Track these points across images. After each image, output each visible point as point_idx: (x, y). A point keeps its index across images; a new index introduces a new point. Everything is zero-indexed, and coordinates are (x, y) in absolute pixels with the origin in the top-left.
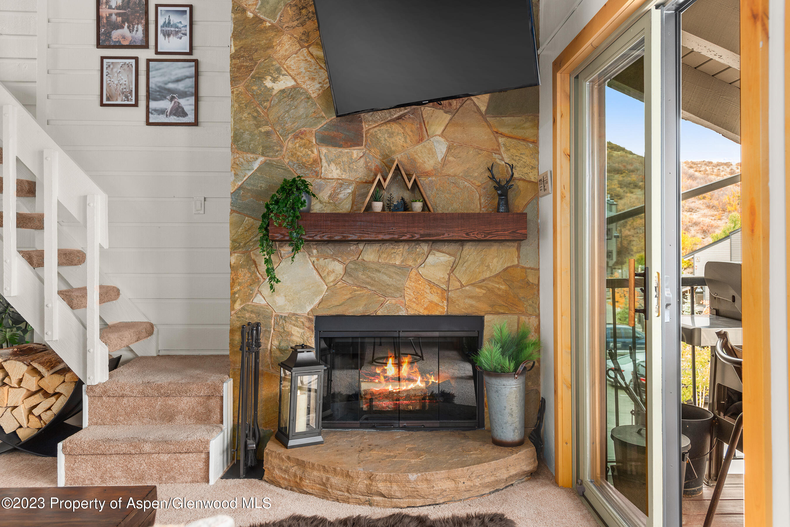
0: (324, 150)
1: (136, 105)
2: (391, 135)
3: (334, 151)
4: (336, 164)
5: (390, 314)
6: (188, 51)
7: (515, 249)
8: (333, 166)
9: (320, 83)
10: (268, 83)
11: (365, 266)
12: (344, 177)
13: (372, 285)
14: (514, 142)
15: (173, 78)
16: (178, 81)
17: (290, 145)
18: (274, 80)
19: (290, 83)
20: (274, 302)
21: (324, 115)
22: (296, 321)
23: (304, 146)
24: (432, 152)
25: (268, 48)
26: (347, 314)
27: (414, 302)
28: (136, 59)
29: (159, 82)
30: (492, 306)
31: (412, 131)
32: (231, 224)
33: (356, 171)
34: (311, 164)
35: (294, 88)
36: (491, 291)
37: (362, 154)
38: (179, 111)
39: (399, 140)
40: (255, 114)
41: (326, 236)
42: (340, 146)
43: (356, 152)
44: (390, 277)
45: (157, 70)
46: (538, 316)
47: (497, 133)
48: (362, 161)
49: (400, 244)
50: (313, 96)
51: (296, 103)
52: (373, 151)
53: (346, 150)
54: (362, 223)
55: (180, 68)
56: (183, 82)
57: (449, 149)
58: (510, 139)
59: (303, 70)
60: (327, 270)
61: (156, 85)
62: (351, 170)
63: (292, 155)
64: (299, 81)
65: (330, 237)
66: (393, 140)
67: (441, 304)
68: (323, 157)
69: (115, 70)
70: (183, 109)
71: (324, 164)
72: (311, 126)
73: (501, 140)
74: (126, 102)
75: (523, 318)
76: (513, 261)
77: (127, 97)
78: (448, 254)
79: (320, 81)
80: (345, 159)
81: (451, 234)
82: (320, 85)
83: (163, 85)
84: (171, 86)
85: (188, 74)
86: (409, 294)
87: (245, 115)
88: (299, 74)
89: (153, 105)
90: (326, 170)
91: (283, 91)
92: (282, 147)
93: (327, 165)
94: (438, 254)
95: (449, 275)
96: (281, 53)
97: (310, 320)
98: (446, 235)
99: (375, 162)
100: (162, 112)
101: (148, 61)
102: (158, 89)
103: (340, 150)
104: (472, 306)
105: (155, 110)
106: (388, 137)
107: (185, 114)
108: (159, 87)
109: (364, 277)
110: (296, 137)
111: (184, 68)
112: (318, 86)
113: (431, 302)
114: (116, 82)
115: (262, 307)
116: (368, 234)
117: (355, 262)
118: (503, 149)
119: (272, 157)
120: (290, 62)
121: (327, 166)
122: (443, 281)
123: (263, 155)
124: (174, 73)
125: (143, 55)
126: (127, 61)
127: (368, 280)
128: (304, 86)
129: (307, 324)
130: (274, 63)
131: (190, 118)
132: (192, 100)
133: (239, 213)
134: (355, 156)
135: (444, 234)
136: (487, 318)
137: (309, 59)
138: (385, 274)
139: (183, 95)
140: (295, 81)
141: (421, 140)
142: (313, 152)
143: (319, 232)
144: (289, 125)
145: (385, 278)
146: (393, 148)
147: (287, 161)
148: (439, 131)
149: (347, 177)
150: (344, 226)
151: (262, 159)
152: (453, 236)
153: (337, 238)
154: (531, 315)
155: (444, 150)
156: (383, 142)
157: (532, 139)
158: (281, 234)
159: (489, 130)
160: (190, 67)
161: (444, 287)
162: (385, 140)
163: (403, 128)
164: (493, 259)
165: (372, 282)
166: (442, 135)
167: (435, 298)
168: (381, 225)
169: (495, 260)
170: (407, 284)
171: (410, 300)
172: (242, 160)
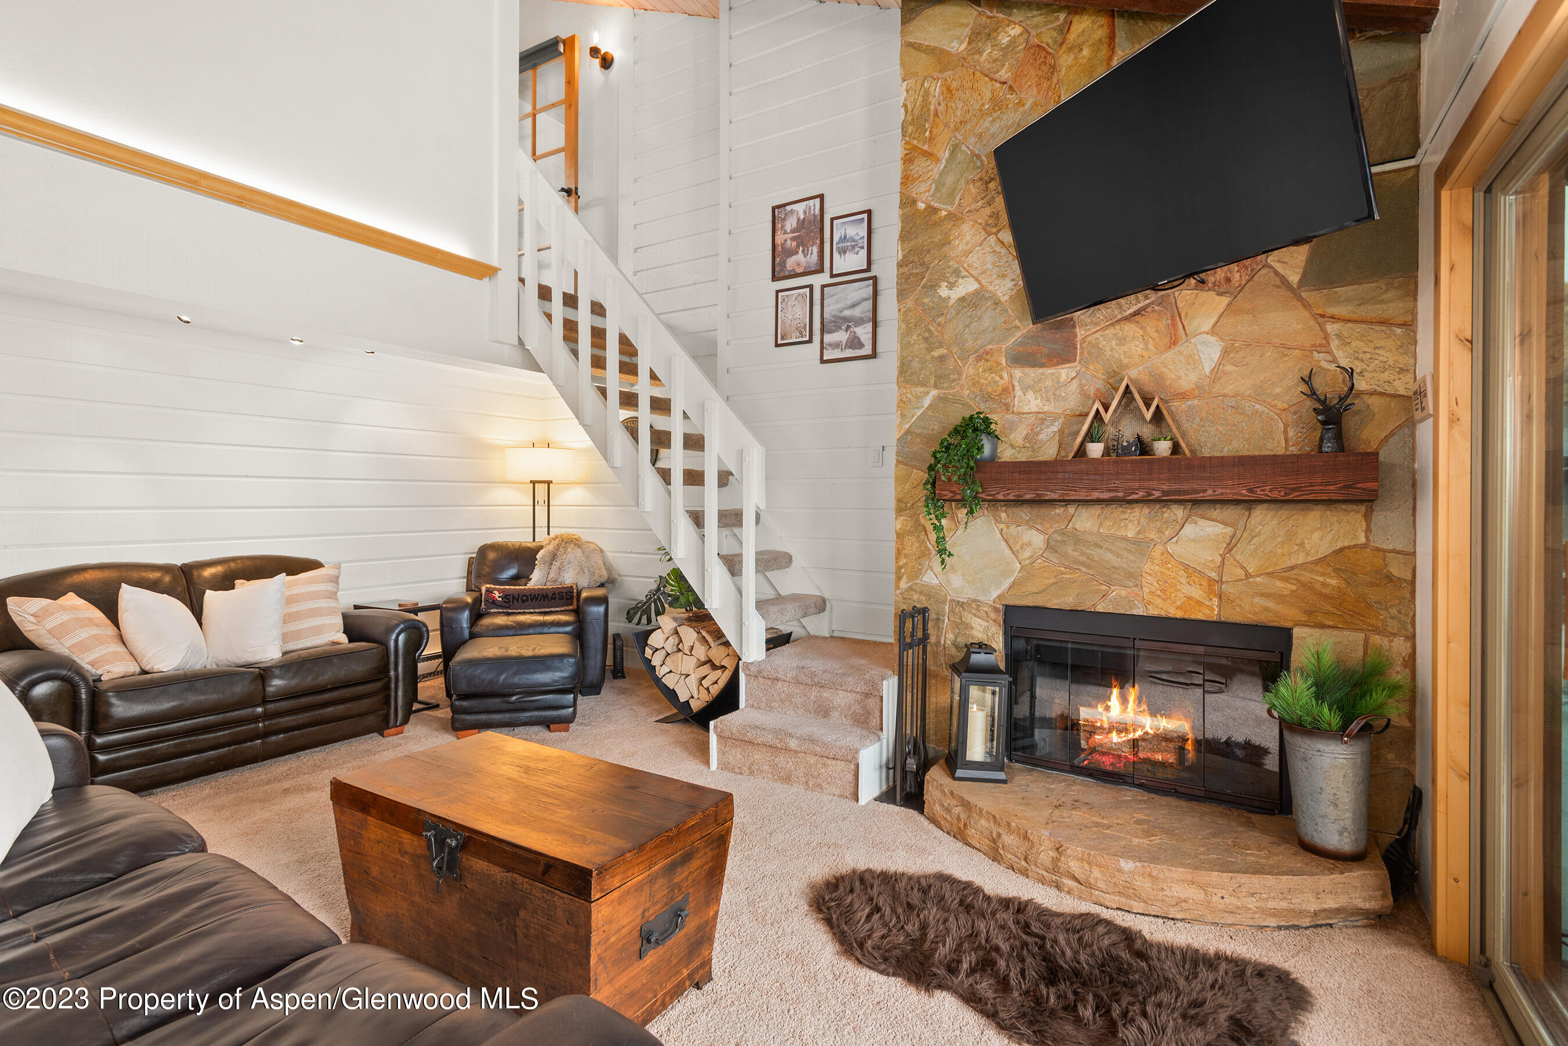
0: (1018, 373)
1: (810, 341)
2: (1122, 341)
3: (1033, 373)
4: (1035, 392)
5: (1117, 612)
6: (865, 267)
7: (1359, 517)
8: (1030, 395)
9: (1013, 280)
10: (943, 291)
11: (1077, 539)
12: (1046, 409)
13: (1088, 567)
14: (1360, 328)
15: (849, 303)
16: (854, 306)
17: (971, 371)
18: (951, 286)
19: (972, 286)
20: (949, 582)
21: (1019, 325)
22: (978, 609)
23: (990, 370)
24: (1193, 361)
25: (944, 245)
26: (1049, 606)
27: (1159, 596)
28: (811, 287)
29: (834, 310)
30: (1310, 613)
31: (1157, 331)
32: (896, 479)
33: (1064, 399)
34: (1000, 394)
35: (977, 292)
36: (1308, 586)
37: (1074, 374)
38: (855, 343)
39: (1136, 348)
40: (927, 335)
41: (1013, 494)
42: (1042, 366)
43: (1065, 372)
44: (1118, 556)
45: (832, 296)
46: (1410, 638)
47: (1322, 316)
48: (1075, 384)
49: (1135, 505)
50: (1003, 299)
51: (979, 313)
52: (1091, 367)
53: (1050, 371)
54: (1067, 476)
55: (856, 290)
56: (859, 306)
57: (1225, 352)
58: (1350, 325)
59: (989, 266)
60: (1021, 542)
61: (830, 314)
62: (1057, 398)
63: (974, 384)
64: (984, 282)
65: (1018, 496)
66: (1125, 348)
67: (1207, 603)
68: (1016, 383)
69: (789, 304)
70: (859, 339)
71: (1018, 392)
72: (1000, 341)
73: (1331, 328)
74: (801, 339)
75: (1376, 639)
76: (1355, 537)
77: (801, 333)
78: (1220, 522)
79: (1014, 277)
80: (1049, 383)
81: (1221, 491)
82: (1014, 283)
83: (838, 314)
84: (847, 313)
85: (865, 296)
86: (1150, 584)
87: (915, 337)
88: (985, 272)
89: (828, 338)
90: (1020, 401)
91: (962, 299)
92: (960, 374)
93: (1022, 394)
94: (1202, 522)
95: (1223, 556)
96: (960, 248)
97: (996, 610)
98: (1210, 492)
99: (1096, 383)
100: (836, 345)
101: (823, 287)
102: (833, 319)
103: (1040, 371)
104: (1267, 609)
105: (830, 345)
106: (1117, 344)
107: (861, 345)
108: (834, 317)
109: (1075, 553)
110: (979, 359)
111: (861, 288)
112: (1011, 284)
113: (1190, 598)
114: (790, 318)
115: (933, 588)
116: (1075, 491)
117: (1062, 533)
118: (1334, 344)
119: (947, 388)
120: (973, 259)
121: (1022, 396)
122: (1212, 565)
123: (936, 387)
124: (849, 297)
125: (818, 280)
126: (801, 291)
127: (1082, 559)
128: (991, 288)
129: (992, 615)
130: (951, 263)
131: (868, 349)
132: (869, 327)
133: (906, 465)
134: (1064, 377)
135: (1205, 491)
136: (1297, 632)
137: (998, 249)
138: (1110, 550)
139: (859, 322)
140: (979, 282)
141: (1174, 343)
142: (1002, 378)
143: (1002, 488)
144: (969, 344)
145: (1109, 556)
146: (1125, 361)
147: (966, 392)
148: (1207, 326)
149: (1052, 409)
150: (1040, 479)
151: (934, 392)
152: (1222, 494)
153: (1028, 497)
154: (1394, 635)
155: (1216, 356)
156: (1109, 353)
157: (1401, 319)
158: (951, 492)
159: (1305, 314)
160: (868, 286)
161: (1213, 575)
162: (1112, 349)
163: (1142, 328)
164: (1312, 532)
165: (1088, 562)
166: (1213, 332)
167: (1197, 593)
168: (1097, 477)
169: (1316, 536)
170: (1147, 568)
171: (1151, 593)
172: (909, 395)
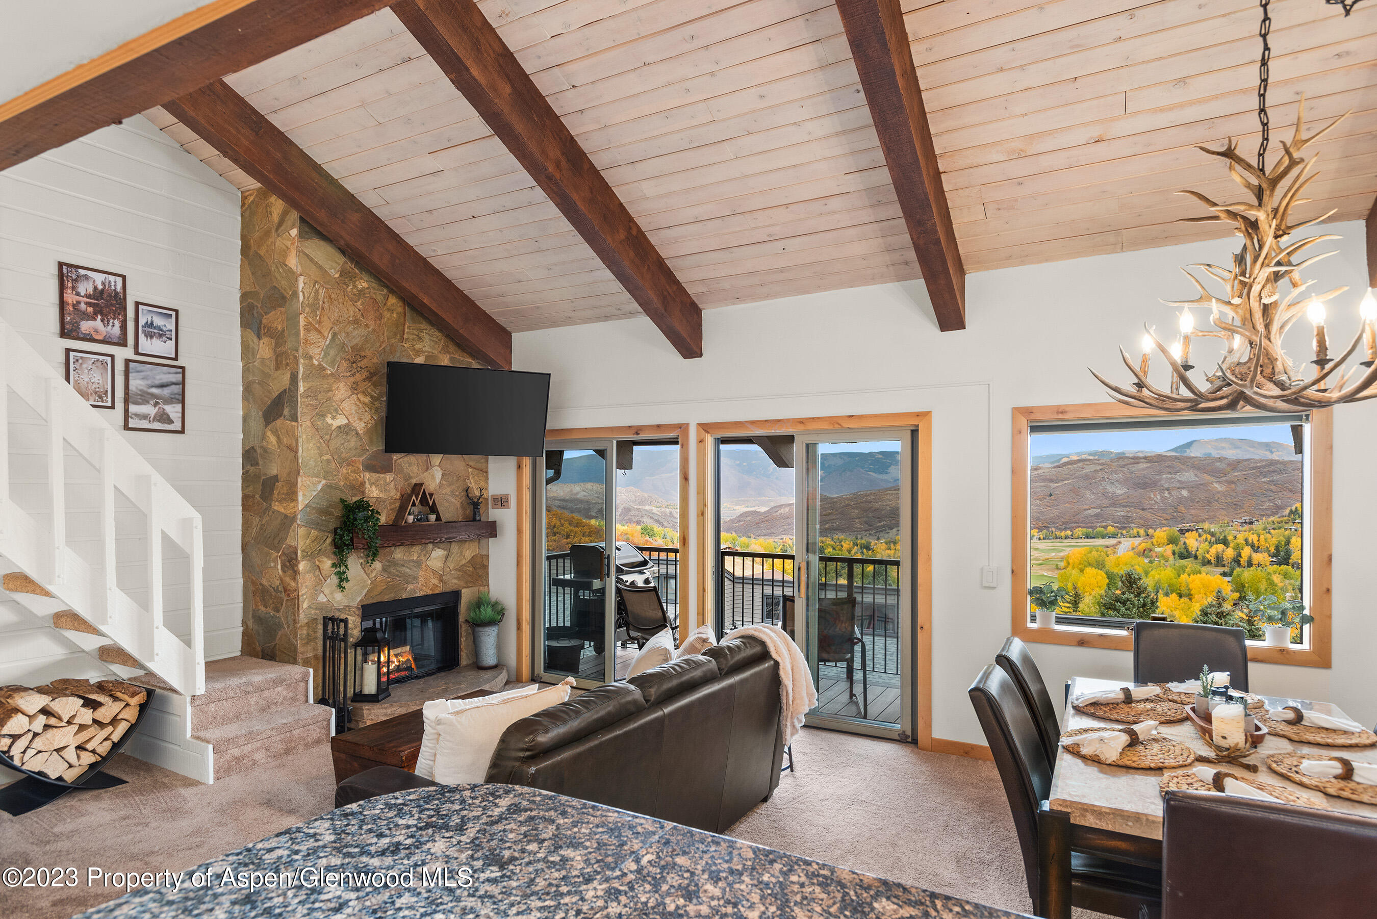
0: (367, 475)
1: (112, 407)
2: (410, 464)
3: (375, 476)
4: (376, 486)
5: (409, 597)
6: (173, 356)
7: (477, 544)
8: (374, 488)
9: (365, 423)
10: (329, 420)
11: (394, 563)
12: (381, 496)
13: (400, 577)
14: (476, 471)
15: (157, 382)
16: (162, 386)
17: (345, 471)
18: (333, 418)
19: (345, 421)
20: (334, 598)
21: (369, 449)
22: (350, 611)
23: (354, 472)
24: (433, 477)
25: (329, 391)
26: (384, 600)
27: (424, 586)
28: (112, 357)
29: (141, 385)
30: (466, 583)
31: (422, 462)
33: (389, 491)
34: (359, 486)
35: (346, 425)
36: (465, 572)
37: (393, 477)
38: (164, 418)
39: (415, 469)
40: (319, 445)
42: (378, 472)
43: (389, 477)
44: (410, 569)
45: (138, 372)
46: (488, 586)
47: (468, 464)
48: (393, 483)
50: (360, 432)
51: (349, 438)
52: (399, 476)
53: (382, 476)
55: (165, 374)
56: (168, 388)
57: (443, 475)
58: (474, 470)
59: (353, 411)
60: (371, 569)
61: (137, 388)
62: (386, 490)
63: (346, 479)
64: (350, 420)
66: (411, 467)
67: (438, 585)
68: (367, 480)
69: (84, 366)
70: (169, 416)
71: (367, 486)
72: (359, 456)
73: (470, 470)
74: (100, 404)
75: (481, 587)
76: (476, 551)
77: (101, 397)
78: (443, 549)
79: (365, 421)
80: (382, 482)
81: (461, 536)
83: (145, 389)
84: (154, 391)
85: (174, 380)
86: (422, 580)
87: (311, 445)
88: (351, 414)
89: (133, 408)
90: (369, 491)
91: (339, 427)
92: (339, 472)
93: (370, 486)
94: (438, 550)
95: (443, 563)
96: (339, 396)
97: (358, 608)
99: (401, 483)
100: (145, 417)
101: (127, 362)
102: (139, 393)
103: (378, 475)
104: (456, 584)
105: (136, 415)
106: (408, 466)
107: (170, 422)
108: (141, 390)
109: (394, 571)
110: (349, 465)
111: (169, 373)
112: (364, 425)
113: (434, 584)
114: (87, 380)
115: (324, 604)
117: (389, 561)
118: (471, 477)
119: (332, 480)
120: (345, 405)
121: (370, 488)
122: (440, 568)
123: (325, 478)
124: (158, 377)
125: (122, 354)
126: (101, 358)
127: (397, 573)
128: (354, 424)
129: (357, 613)
130: (334, 404)
131: (177, 426)
132: (179, 407)
133: (306, 527)
134: (388, 480)
136: (463, 591)
137: (358, 403)
138: (407, 567)
139: (169, 401)
140: (348, 419)
141: (427, 469)
142: (360, 477)
144: (344, 455)
145: (408, 570)
146: (411, 475)
147: (342, 483)
148: (437, 462)
149: (383, 496)
151: (324, 482)
155: (440, 476)
156: (405, 470)
157: (485, 470)
158: (361, 544)
159: (464, 463)
160: (177, 373)
161: (441, 572)
162: (407, 468)
163: (417, 460)
164: (466, 551)
165: (399, 574)
166: (439, 466)
167: (435, 581)
169: (468, 552)
170: (420, 574)
171: (422, 584)
172: (308, 483)
